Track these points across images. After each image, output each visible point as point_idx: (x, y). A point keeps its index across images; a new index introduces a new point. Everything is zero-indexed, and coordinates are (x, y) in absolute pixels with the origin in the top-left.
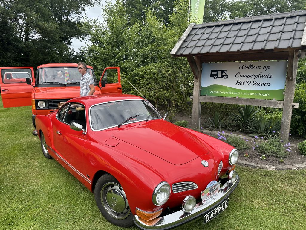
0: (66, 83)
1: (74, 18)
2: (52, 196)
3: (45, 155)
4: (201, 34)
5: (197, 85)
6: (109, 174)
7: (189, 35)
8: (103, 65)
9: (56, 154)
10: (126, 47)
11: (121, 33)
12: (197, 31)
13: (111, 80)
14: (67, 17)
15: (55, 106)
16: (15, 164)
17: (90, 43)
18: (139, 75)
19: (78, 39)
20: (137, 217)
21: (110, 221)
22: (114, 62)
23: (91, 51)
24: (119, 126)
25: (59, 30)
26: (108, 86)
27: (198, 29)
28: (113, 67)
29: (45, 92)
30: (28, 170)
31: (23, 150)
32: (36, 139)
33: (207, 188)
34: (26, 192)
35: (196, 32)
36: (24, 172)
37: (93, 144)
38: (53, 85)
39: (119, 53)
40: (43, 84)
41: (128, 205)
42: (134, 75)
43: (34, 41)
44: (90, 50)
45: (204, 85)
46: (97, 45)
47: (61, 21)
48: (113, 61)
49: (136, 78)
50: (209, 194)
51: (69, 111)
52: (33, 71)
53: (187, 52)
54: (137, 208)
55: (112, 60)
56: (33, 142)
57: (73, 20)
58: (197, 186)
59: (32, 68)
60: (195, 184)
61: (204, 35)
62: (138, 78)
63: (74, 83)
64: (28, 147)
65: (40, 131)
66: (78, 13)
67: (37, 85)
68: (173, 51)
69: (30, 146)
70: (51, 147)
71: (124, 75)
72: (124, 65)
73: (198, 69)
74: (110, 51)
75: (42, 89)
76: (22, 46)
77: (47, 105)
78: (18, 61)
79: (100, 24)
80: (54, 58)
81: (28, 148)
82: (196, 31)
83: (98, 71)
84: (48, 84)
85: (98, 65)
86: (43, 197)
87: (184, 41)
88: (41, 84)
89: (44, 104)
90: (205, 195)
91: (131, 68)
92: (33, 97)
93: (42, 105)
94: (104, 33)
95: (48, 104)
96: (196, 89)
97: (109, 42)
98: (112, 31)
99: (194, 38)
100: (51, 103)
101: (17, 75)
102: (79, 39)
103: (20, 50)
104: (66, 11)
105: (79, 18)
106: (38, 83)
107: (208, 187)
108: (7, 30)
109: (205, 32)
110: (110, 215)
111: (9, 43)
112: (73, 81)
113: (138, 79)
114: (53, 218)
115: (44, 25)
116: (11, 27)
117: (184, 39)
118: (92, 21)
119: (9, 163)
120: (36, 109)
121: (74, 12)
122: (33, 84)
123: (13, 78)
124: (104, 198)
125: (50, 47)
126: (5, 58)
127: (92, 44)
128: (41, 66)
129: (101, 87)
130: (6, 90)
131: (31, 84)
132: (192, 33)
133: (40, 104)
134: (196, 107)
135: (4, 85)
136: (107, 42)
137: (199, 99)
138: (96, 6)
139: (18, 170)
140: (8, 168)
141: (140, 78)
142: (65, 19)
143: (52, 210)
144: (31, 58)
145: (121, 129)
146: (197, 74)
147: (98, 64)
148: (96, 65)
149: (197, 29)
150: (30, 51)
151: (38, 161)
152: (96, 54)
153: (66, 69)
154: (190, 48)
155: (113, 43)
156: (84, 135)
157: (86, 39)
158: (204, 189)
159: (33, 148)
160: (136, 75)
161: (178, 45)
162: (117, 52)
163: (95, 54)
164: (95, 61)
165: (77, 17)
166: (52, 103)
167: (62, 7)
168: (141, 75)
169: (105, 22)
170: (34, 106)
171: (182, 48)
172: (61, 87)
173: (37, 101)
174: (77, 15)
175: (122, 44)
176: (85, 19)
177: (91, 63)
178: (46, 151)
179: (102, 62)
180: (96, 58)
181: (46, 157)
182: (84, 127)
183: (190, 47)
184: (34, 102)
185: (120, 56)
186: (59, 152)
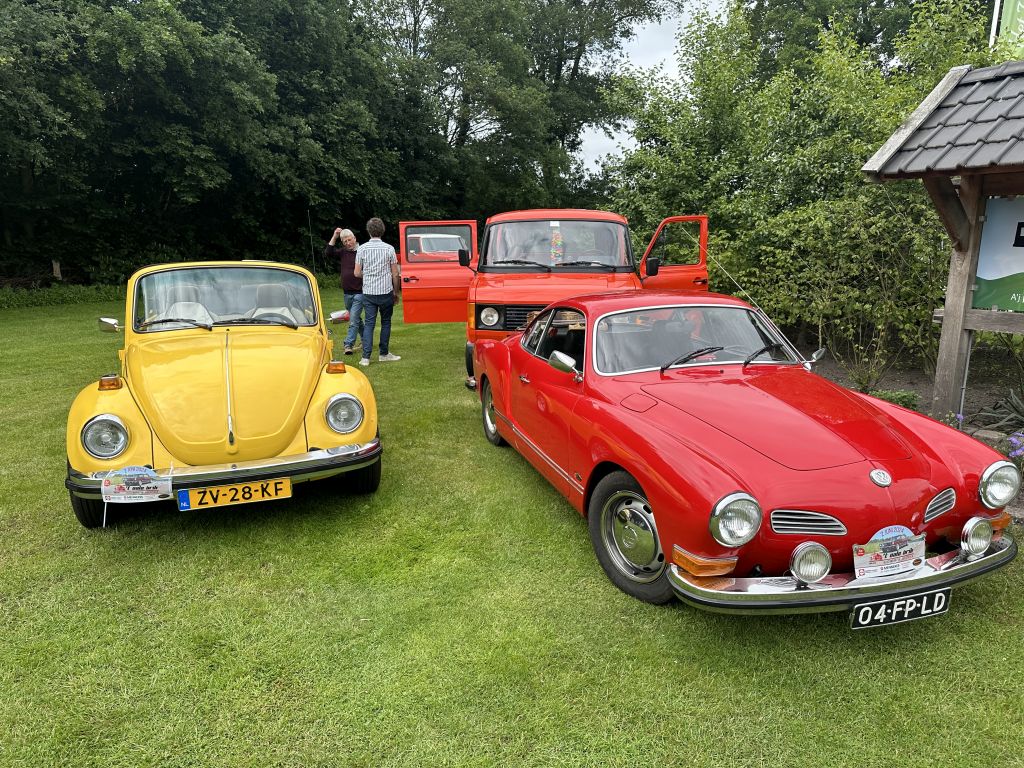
0: (553, 265)
1: (595, 63)
2: (498, 516)
3: (490, 436)
4: (984, 102)
5: (960, 273)
6: (623, 470)
7: (940, 108)
8: (663, 211)
9: (515, 429)
10: (742, 151)
11: (731, 106)
12: (973, 92)
13: (681, 256)
14: (577, 63)
15: (521, 321)
16: (426, 446)
17: (633, 145)
18: (776, 239)
19: (601, 130)
20: (674, 569)
21: (617, 586)
22: (700, 199)
23: (631, 168)
24: (663, 370)
25: (550, 106)
26: (667, 273)
27: (977, 84)
28: (693, 215)
29: (500, 285)
30: (452, 461)
31: (442, 421)
32: (470, 401)
33: (876, 541)
34: (447, 500)
35: (969, 96)
36: (443, 463)
37: (597, 405)
38: (520, 268)
39: (717, 168)
40: (498, 265)
41: (660, 551)
42: (757, 238)
43: (481, 146)
44: (629, 168)
45: (989, 273)
46: (651, 147)
47: (558, 77)
48: (697, 194)
49: (764, 248)
50: (878, 557)
51: (551, 329)
52: (475, 232)
53: (920, 164)
54: (676, 546)
55: (692, 193)
56: (463, 408)
57: (592, 72)
58: (843, 528)
59: (473, 223)
60: (839, 523)
61: (995, 103)
62: (769, 249)
63: (572, 264)
64: (453, 417)
65: (484, 377)
66: (607, 48)
67: (482, 269)
68: (874, 164)
69: (458, 416)
70: (505, 414)
71: (723, 239)
72: (729, 206)
73: (970, 217)
74: (690, 165)
75: (492, 280)
76: (449, 161)
77: (503, 319)
78: (438, 205)
79: (668, 83)
80: (530, 191)
81: (453, 419)
82: (969, 92)
83: (645, 230)
84: (510, 265)
85: (647, 212)
86: (479, 516)
87: (920, 129)
88: (492, 265)
89: (496, 318)
90: (867, 557)
91: (751, 216)
92: (472, 298)
93: (491, 318)
94: (675, 112)
95: (506, 318)
96: (955, 287)
97: (689, 137)
98: (703, 103)
99: (954, 117)
100: (512, 314)
101: (432, 241)
102: (605, 129)
103: (445, 174)
104: (575, 44)
105: (610, 64)
106: (485, 263)
107: (877, 536)
108: (415, 118)
109: (1001, 96)
110: (618, 571)
111: (418, 155)
112: (569, 259)
113: (771, 252)
114: (497, 554)
115: (510, 96)
116: (428, 110)
117: (917, 123)
118: (643, 74)
119: (414, 442)
120: (477, 328)
121: (596, 45)
122: (474, 264)
123: (423, 251)
124: (609, 529)
125: (520, 161)
126: (408, 197)
127: (638, 147)
128: (494, 219)
129: (643, 275)
130: (413, 278)
131: (468, 265)
132: (954, 101)
133: (487, 316)
134: (952, 347)
135: (408, 266)
136: (683, 138)
137: (965, 321)
138: (666, 17)
139: (432, 458)
140: (412, 451)
141: (778, 248)
142: (569, 69)
143: (497, 542)
144: (470, 194)
145: (668, 378)
146: (961, 235)
147: (649, 206)
148: (642, 211)
149: (973, 83)
150: (467, 176)
151: (473, 449)
152: (648, 177)
153: (557, 224)
154: (935, 151)
155: (702, 140)
156: (579, 383)
157: (626, 127)
158: (865, 541)
159: (464, 419)
160: (765, 240)
161: (896, 141)
162: (712, 169)
163: (643, 179)
164: (639, 200)
165: (606, 59)
166: (514, 315)
167: (564, 32)
168: (782, 238)
169: (683, 75)
170: (472, 319)
171: (909, 151)
172: (540, 275)
173: (480, 308)
174: (605, 52)
175: (730, 142)
176: (623, 69)
177: (627, 206)
178: (491, 427)
179: (662, 202)
180: (643, 189)
181: (490, 440)
182: (579, 366)
183: (936, 148)
184: (473, 311)
185: (719, 180)
186: (522, 426)
